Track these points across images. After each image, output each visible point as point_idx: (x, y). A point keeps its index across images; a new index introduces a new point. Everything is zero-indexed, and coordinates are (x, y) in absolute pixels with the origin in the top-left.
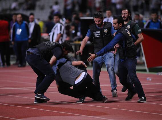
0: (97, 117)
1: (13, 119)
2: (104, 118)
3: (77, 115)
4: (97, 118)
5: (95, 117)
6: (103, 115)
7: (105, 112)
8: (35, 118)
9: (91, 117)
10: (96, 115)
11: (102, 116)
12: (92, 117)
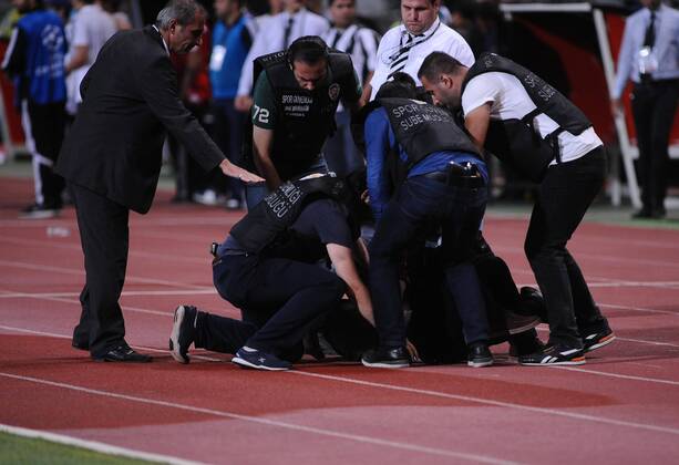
0: (571, 415)
1: (231, 415)
2: (598, 419)
3: (488, 405)
4: (569, 417)
5: (563, 413)
6: (596, 404)
7: (604, 394)
8: (318, 412)
9: (546, 411)
10: (569, 406)
11: (592, 409)
12: (549, 414)
